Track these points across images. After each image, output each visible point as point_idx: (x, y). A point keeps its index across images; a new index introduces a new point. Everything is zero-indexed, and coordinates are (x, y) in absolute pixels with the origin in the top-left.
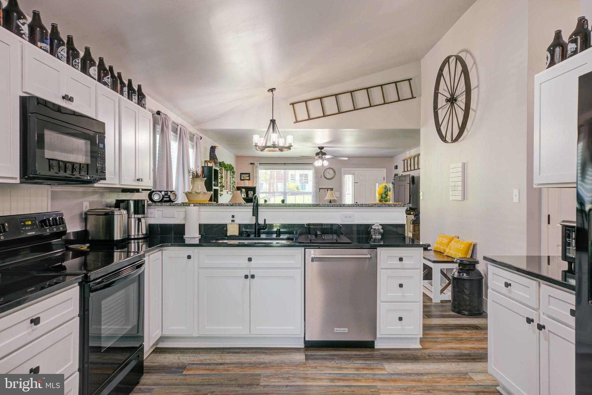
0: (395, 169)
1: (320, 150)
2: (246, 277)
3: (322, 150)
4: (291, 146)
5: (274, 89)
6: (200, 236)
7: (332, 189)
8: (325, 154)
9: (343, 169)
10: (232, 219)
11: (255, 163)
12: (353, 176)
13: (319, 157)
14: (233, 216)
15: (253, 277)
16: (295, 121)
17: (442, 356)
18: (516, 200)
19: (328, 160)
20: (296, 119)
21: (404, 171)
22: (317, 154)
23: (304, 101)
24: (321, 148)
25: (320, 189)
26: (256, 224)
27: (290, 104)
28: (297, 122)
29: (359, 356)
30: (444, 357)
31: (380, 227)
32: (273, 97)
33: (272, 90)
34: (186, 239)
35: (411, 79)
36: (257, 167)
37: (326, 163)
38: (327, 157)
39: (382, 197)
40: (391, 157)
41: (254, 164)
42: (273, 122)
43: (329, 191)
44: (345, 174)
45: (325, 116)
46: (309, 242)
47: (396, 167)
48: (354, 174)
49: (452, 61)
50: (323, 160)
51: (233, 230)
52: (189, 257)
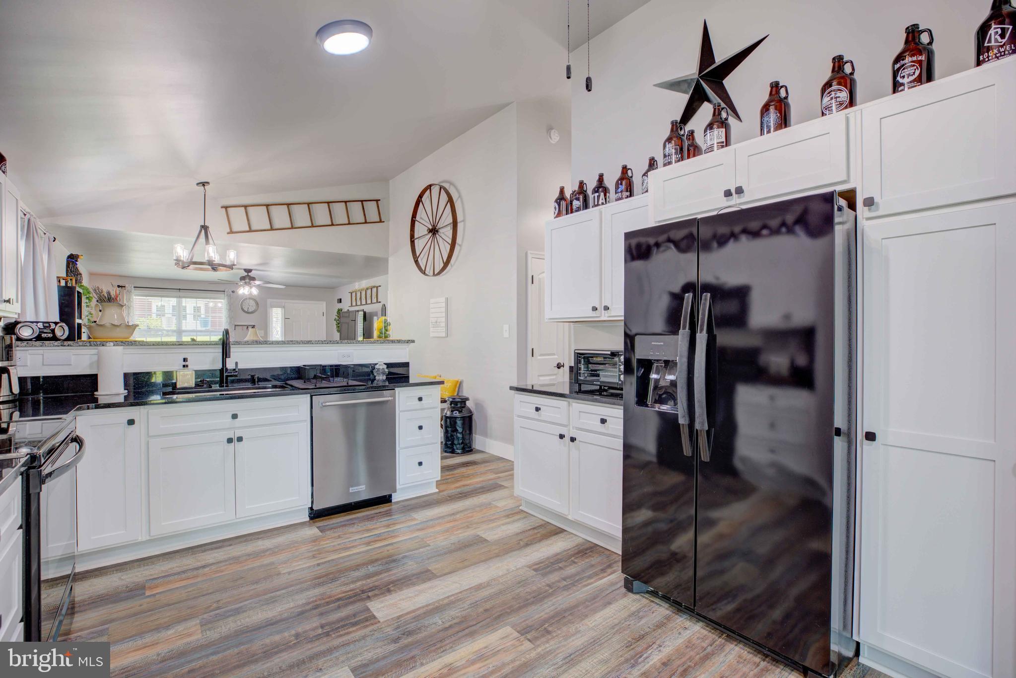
0: (338, 303)
1: (246, 274)
2: (230, 441)
3: (250, 274)
4: (234, 265)
5: (208, 183)
6: (127, 391)
7: (254, 326)
8: (253, 279)
9: (269, 301)
10: (184, 363)
11: (127, 285)
12: (283, 310)
13: (245, 282)
14: (185, 360)
15: (240, 439)
16: (229, 231)
17: (461, 494)
18: (506, 335)
19: (258, 286)
20: (231, 228)
21: (352, 306)
22: (243, 278)
23: (242, 206)
24: (248, 271)
25: (235, 326)
26: (223, 369)
27: (222, 207)
28: (231, 232)
29: (380, 514)
30: (463, 495)
31: (385, 366)
32: (205, 195)
33: (204, 184)
34: (99, 397)
35: (380, 200)
36: (129, 292)
37: (255, 291)
38: (257, 283)
39: (381, 333)
40: (332, 288)
41: (125, 287)
42: (205, 228)
43: (250, 329)
44: (272, 306)
45: (274, 230)
46: (314, 387)
47: (340, 301)
48: (284, 307)
49: (435, 190)
50: (251, 288)
51: (186, 379)
52: (131, 422)
